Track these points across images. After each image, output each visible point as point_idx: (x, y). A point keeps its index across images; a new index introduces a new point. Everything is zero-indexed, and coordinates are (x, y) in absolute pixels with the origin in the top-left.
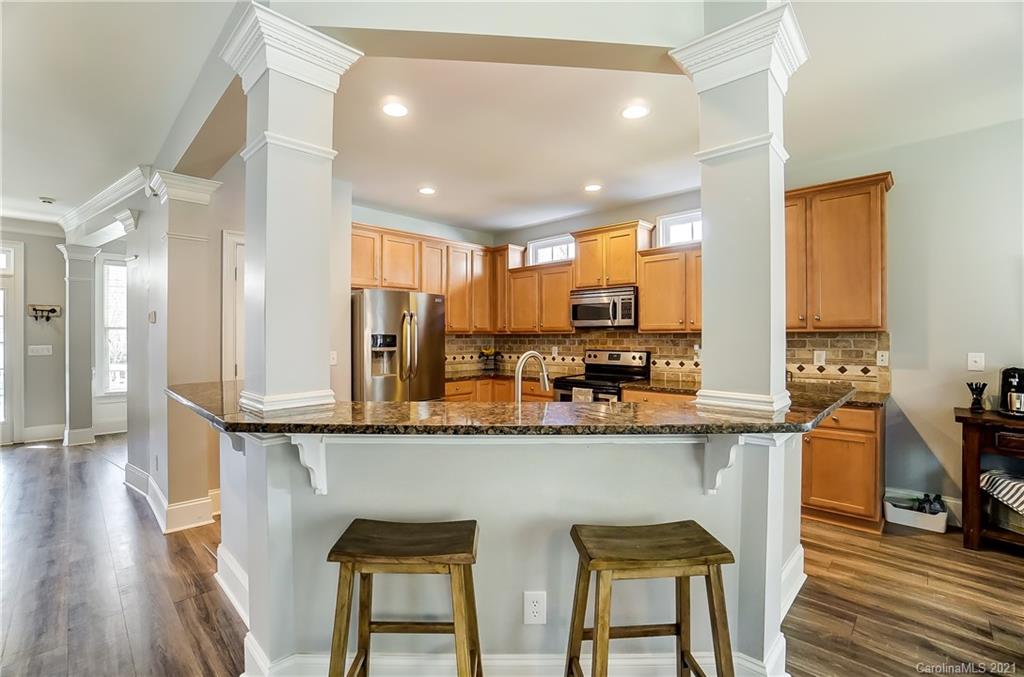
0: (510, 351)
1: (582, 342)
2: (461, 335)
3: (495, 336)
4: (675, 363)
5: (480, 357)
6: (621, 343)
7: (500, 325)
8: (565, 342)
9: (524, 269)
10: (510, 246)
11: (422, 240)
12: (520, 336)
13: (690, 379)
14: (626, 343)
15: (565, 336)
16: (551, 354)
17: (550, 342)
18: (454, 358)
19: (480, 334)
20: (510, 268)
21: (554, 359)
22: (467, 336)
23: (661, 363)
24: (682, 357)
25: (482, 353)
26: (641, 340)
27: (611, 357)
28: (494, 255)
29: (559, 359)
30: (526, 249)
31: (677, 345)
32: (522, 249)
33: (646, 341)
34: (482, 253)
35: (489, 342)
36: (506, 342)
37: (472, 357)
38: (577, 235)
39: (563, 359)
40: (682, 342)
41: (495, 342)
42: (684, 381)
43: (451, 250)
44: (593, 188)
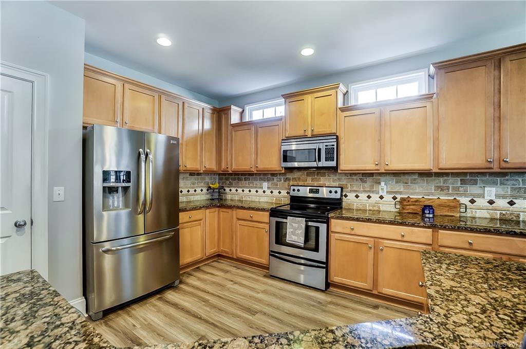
0: (230, 185)
1: (287, 180)
2: (193, 173)
3: (220, 174)
4: (363, 196)
5: (208, 190)
6: (319, 180)
7: (223, 166)
8: (273, 179)
9: (242, 125)
10: (233, 107)
11: (161, 93)
12: (238, 174)
13: (376, 208)
14: (323, 180)
15: (273, 175)
16: (262, 188)
17: (261, 179)
18: (188, 191)
19: (209, 173)
20: (232, 123)
21: (264, 192)
22: (199, 174)
23: (351, 196)
24: (369, 191)
25: (210, 187)
26: (335, 178)
27: (311, 191)
28: (220, 113)
29: (268, 192)
30: (243, 110)
31: (365, 182)
32: (241, 110)
33: (339, 179)
34: (210, 111)
35: (215, 179)
36: (227, 179)
37: (202, 190)
38: (286, 97)
39: (272, 192)
40: (369, 180)
41: (220, 179)
42: (370, 210)
43: (186, 105)
44: (307, 52)
